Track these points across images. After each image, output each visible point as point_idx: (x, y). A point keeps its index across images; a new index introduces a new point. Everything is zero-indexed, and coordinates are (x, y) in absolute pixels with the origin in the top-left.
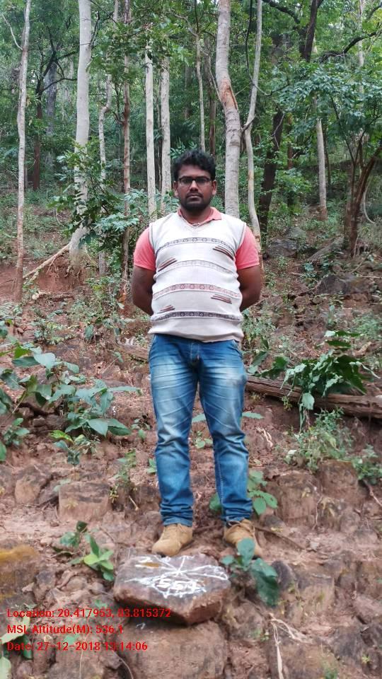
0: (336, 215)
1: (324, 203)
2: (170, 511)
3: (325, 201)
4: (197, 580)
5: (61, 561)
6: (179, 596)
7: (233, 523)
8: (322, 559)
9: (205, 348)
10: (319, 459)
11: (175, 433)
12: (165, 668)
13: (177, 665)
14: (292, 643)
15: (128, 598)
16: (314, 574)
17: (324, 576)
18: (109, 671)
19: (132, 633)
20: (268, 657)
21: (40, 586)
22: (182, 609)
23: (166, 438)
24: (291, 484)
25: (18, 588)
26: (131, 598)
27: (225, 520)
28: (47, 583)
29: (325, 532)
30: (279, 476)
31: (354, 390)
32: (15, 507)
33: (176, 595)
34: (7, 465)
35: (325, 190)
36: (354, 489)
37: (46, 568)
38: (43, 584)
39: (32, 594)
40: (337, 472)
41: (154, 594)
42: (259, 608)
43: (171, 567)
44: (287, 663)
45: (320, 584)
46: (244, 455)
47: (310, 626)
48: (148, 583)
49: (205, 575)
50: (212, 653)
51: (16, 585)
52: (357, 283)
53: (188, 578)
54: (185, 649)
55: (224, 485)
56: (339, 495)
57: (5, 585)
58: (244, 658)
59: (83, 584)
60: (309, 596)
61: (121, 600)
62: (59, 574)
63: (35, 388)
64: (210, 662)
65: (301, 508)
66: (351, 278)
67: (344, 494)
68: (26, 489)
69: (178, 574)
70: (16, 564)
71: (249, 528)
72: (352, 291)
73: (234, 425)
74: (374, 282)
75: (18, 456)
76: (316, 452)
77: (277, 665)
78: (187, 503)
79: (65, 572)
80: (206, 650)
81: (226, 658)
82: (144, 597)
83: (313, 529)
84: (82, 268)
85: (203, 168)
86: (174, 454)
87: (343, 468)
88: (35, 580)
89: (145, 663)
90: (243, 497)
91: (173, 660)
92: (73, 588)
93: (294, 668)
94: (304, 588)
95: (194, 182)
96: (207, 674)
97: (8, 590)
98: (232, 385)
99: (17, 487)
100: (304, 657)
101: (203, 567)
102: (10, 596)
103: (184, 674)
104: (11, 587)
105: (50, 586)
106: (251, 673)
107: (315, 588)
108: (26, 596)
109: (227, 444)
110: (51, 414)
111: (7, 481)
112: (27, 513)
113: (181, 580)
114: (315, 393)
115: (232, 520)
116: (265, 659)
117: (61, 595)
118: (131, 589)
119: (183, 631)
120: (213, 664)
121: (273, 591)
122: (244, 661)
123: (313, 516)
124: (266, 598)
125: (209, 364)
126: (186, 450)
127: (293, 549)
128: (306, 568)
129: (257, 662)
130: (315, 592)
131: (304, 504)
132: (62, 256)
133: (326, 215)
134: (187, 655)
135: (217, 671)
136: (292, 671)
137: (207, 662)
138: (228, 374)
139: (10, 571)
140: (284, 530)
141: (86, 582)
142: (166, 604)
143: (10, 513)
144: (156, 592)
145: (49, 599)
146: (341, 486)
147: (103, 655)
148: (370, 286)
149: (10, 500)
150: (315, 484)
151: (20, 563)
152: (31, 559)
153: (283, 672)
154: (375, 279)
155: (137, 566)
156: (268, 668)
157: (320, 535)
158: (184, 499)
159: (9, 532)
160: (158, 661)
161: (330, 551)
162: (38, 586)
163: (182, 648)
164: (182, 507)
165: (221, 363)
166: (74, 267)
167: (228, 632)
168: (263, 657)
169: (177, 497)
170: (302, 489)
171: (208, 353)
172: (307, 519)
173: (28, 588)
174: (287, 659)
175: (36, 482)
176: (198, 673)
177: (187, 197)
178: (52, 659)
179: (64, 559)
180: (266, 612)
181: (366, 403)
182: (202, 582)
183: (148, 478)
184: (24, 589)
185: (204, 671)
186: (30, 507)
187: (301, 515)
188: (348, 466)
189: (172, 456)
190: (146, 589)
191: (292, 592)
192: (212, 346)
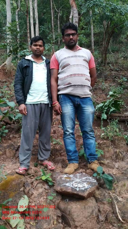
0: (97, 51)
1: (93, 47)
2: (71, 159)
3: (93, 46)
4: (86, 183)
5: (31, 178)
6: (82, 189)
7: (92, 162)
8: (121, 171)
9: (81, 100)
10: (113, 136)
11: (71, 131)
12: (79, 215)
13: (84, 214)
14: (120, 202)
15: (63, 191)
16: (121, 177)
17: (125, 177)
18: (58, 217)
19: (64, 203)
20: (112, 207)
21: (27, 188)
22: (85, 194)
23: (68, 133)
24: (105, 146)
25: (19, 190)
26: (65, 191)
27: (89, 161)
28: (29, 187)
29: (118, 161)
30: (100, 143)
31: (117, 112)
32: (7, 158)
33: (81, 189)
34: (1, 143)
35: (93, 42)
36: (125, 146)
37: (27, 181)
38: (28, 187)
39: (24, 191)
40: (120, 141)
41: (73, 189)
42: (106, 190)
43: (75, 179)
44: (120, 209)
45: (124, 180)
46: (94, 139)
47: (123, 195)
48: (69, 185)
49: (88, 180)
50: (94, 208)
51: (18, 188)
52: (109, 75)
53: (82, 182)
54: (85, 208)
55: (88, 150)
56: (120, 148)
57: (14, 189)
58: (104, 208)
59: (42, 186)
60: (120, 185)
61: (60, 192)
62: (32, 183)
63: (8, 115)
64: (94, 211)
65: (109, 154)
66: (107, 73)
67: (122, 148)
68: (10, 152)
69: (78, 181)
70: (17, 181)
71: (97, 163)
72: (108, 77)
73: (92, 128)
74: (114, 75)
75: (4, 140)
76: (111, 134)
77: (116, 210)
78: (76, 155)
79: (34, 182)
80: (92, 207)
81: (98, 209)
82: (70, 191)
83: (114, 160)
84: (11, 70)
85: (74, 30)
86: (70, 138)
87: (121, 139)
88: (24, 186)
89: (73, 214)
90: (94, 154)
91: (82, 212)
92: (38, 188)
93: (122, 211)
94: (119, 182)
95: (71, 36)
96: (93, 215)
97: (15, 191)
98: (91, 114)
99: (7, 151)
100: (125, 207)
101: (86, 178)
102: (17, 193)
103: (86, 216)
104: (16, 190)
105: (30, 188)
106: (108, 214)
107: (122, 182)
108: (22, 192)
109: (88, 135)
110: (12, 124)
111: (3, 149)
112: (12, 161)
113: (81, 183)
114: (107, 113)
115: (91, 161)
116: (111, 208)
117: (35, 191)
118: (64, 188)
119: (84, 201)
120: (95, 212)
121: (111, 184)
122: (104, 210)
123: (113, 156)
124: (108, 187)
125: (83, 106)
126: (74, 136)
127: (109, 168)
128: (118, 175)
129: (109, 209)
130: (122, 183)
131: (110, 152)
132: (4, 66)
133: (94, 52)
134: (86, 210)
135: (96, 214)
136: (121, 212)
137: (93, 211)
138: (89, 110)
139: (15, 184)
140: (106, 162)
141: (42, 185)
142: (78, 193)
143: (5, 161)
144: (73, 188)
145: (30, 193)
146: (121, 145)
147: (55, 212)
148: (113, 76)
149: (4, 156)
150: (112, 145)
151: (18, 180)
152: (21, 179)
153: (119, 212)
154: (114, 73)
155: (62, 179)
156: (113, 211)
157: (117, 163)
158: (75, 154)
159: (8, 168)
160: (77, 213)
161: (122, 168)
162: (26, 188)
163: (84, 207)
164: (75, 157)
165: (87, 105)
166: (8, 70)
167: (97, 200)
168: (110, 207)
169: (73, 153)
170: (109, 147)
171: (82, 102)
172: (111, 157)
173: (22, 189)
174: (119, 208)
175: (14, 149)
176: (90, 215)
177: (69, 42)
178: (37, 215)
179: (32, 177)
180: (108, 192)
181: (124, 116)
182: (88, 183)
183: (54, 146)
184: (21, 190)
185: (92, 215)
186: (12, 158)
187: (109, 156)
188: (122, 138)
189: (70, 139)
190: (70, 188)
191: (116, 184)
192: (84, 99)
